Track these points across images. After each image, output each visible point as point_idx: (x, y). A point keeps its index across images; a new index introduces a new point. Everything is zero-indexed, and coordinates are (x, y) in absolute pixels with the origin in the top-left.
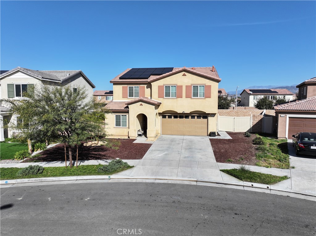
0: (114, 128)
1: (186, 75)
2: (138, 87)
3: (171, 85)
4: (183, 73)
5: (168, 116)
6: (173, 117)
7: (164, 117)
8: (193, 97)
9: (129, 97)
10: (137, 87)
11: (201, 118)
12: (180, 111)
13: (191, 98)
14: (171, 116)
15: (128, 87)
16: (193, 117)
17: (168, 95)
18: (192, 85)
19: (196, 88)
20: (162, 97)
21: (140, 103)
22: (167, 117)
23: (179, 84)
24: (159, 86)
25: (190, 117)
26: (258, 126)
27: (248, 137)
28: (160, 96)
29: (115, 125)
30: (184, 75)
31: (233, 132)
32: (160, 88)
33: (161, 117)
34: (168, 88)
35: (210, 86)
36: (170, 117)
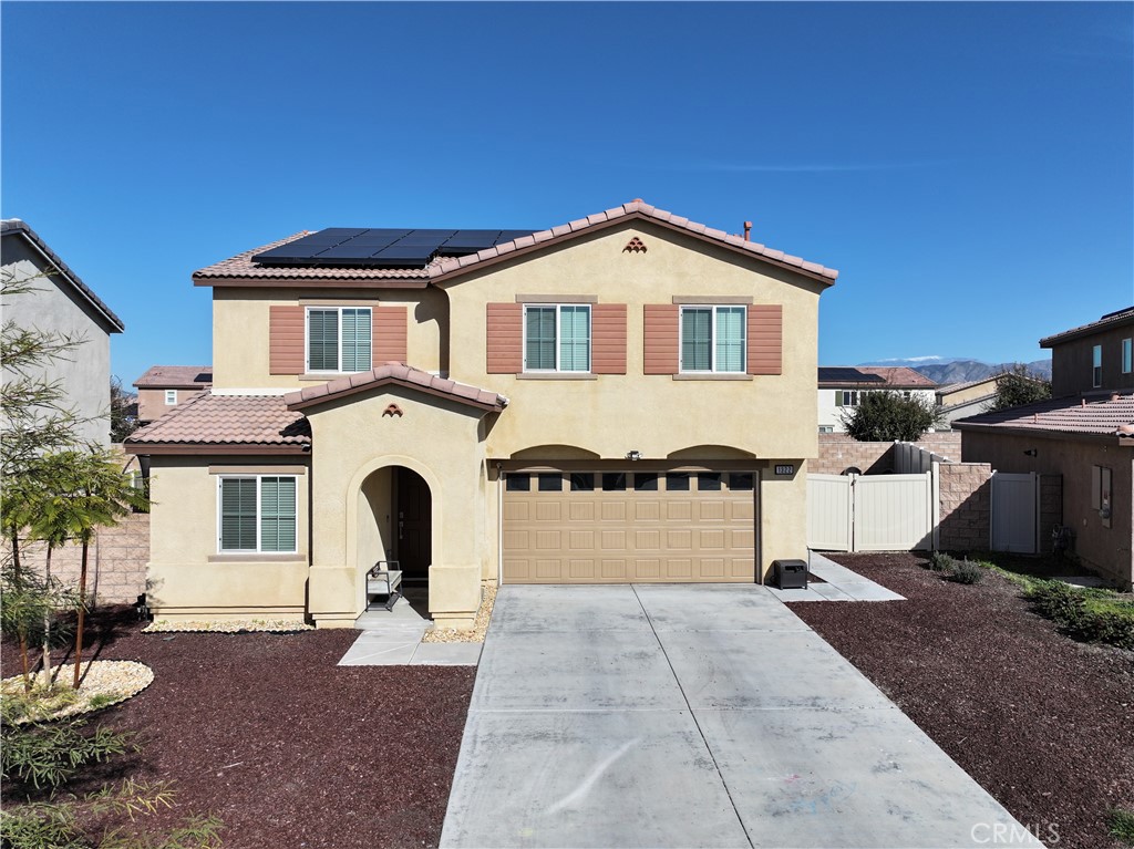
0: (212, 559)
1: (644, 249)
2: (368, 312)
3: (558, 299)
4: (629, 234)
5: (541, 476)
6: (566, 484)
7: (517, 482)
8: (684, 368)
9: (308, 371)
10: (361, 312)
11: (723, 485)
12: (611, 448)
13: (673, 373)
14: (559, 476)
15: (307, 313)
16: (678, 482)
17: (543, 353)
18: (676, 301)
19: (699, 315)
20: (512, 369)
21: (387, 399)
22: (534, 482)
23: (607, 297)
24: (489, 307)
25: (662, 481)
26: (970, 521)
27: (970, 583)
28: (498, 363)
29: (219, 544)
30: (637, 246)
31: (850, 551)
32: (497, 315)
33: (502, 483)
34: (543, 315)
35: (778, 309)
36: (550, 483)
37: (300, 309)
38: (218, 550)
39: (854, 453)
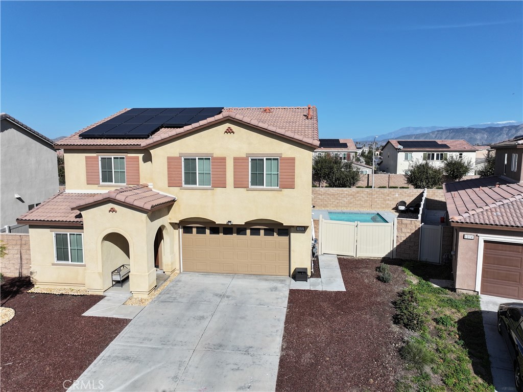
0: (53, 264)
1: (233, 132)
2: (124, 158)
3: (197, 155)
4: (227, 125)
5: (197, 228)
6: (208, 231)
7: (187, 230)
8: (252, 185)
9: (101, 183)
10: (120, 158)
11: (275, 234)
12: (220, 219)
13: (247, 187)
14: (205, 228)
15: (100, 159)
16: (255, 232)
17: (190, 178)
18: (248, 155)
19: (257, 163)
20: (179, 185)
21: (111, 205)
22: (194, 230)
23: (217, 153)
24: (169, 158)
25: (248, 232)
26: (410, 246)
27: (385, 282)
28: (173, 182)
29: (55, 259)
30: (229, 131)
31: (355, 256)
32: (172, 162)
33: (181, 230)
34: (190, 162)
35: (293, 159)
36: (201, 231)
37: (97, 157)
38: (55, 261)
39: (404, 194)
